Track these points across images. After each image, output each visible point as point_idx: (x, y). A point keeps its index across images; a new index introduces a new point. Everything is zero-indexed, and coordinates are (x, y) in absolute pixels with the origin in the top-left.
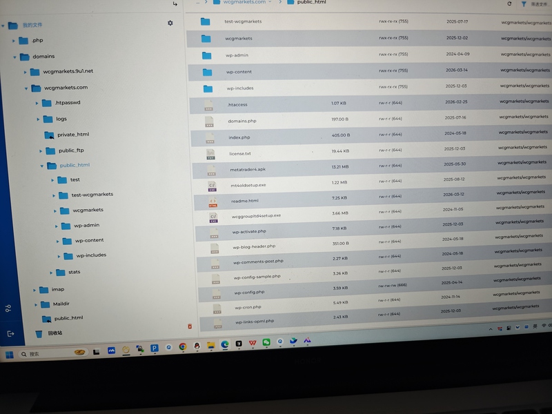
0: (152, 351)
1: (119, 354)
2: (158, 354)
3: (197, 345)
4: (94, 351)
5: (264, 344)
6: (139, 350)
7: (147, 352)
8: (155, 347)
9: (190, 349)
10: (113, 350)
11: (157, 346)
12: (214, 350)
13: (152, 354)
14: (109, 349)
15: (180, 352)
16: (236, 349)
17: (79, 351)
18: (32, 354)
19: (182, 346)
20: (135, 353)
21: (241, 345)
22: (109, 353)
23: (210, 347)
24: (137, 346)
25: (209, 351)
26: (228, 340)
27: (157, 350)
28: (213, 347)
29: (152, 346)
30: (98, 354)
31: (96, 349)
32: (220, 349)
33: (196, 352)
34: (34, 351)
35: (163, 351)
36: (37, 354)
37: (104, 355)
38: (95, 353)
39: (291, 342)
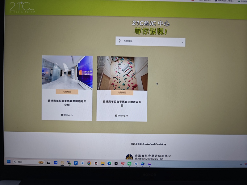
0: (74, 164)
1: (59, 165)
2: (77, 166)
3: (96, 163)
4: (48, 162)
5: (128, 165)
6: (69, 163)
7: (72, 165)
8: (76, 163)
9: (93, 165)
10: (56, 163)
11: (77, 162)
12: (104, 166)
13: (75, 166)
14: (55, 162)
15: (87, 166)
16: (115, 166)
17: (41, 162)
18: (19, 162)
19: (89, 163)
20: (66, 165)
21: (117, 164)
22: (55, 164)
23: (102, 164)
24: (68, 162)
25: (101, 166)
26: (111, 162)
27: (77, 164)
28: (103, 164)
29: (75, 162)
30: (49, 164)
31: (48, 161)
32: (107, 166)
33: (95, 166)
34: (20, 160)
35: (80, 165)
36: (21, 162)
37: (52, 165)
38: (48, 163)
39: (141, 164)
